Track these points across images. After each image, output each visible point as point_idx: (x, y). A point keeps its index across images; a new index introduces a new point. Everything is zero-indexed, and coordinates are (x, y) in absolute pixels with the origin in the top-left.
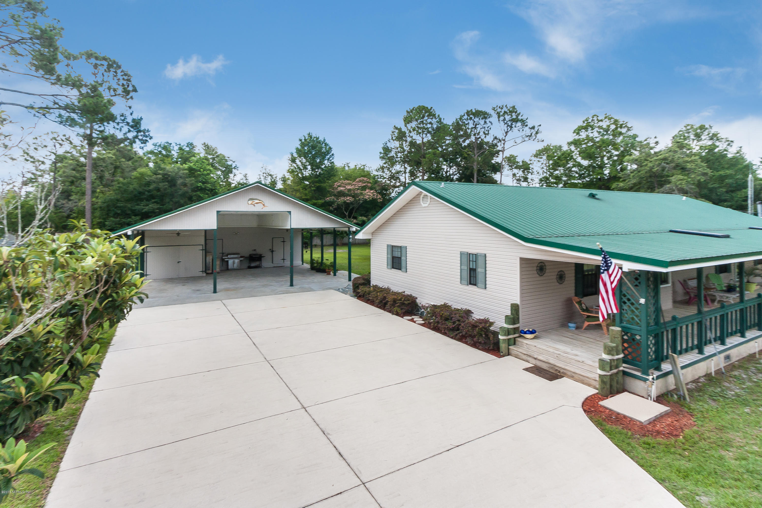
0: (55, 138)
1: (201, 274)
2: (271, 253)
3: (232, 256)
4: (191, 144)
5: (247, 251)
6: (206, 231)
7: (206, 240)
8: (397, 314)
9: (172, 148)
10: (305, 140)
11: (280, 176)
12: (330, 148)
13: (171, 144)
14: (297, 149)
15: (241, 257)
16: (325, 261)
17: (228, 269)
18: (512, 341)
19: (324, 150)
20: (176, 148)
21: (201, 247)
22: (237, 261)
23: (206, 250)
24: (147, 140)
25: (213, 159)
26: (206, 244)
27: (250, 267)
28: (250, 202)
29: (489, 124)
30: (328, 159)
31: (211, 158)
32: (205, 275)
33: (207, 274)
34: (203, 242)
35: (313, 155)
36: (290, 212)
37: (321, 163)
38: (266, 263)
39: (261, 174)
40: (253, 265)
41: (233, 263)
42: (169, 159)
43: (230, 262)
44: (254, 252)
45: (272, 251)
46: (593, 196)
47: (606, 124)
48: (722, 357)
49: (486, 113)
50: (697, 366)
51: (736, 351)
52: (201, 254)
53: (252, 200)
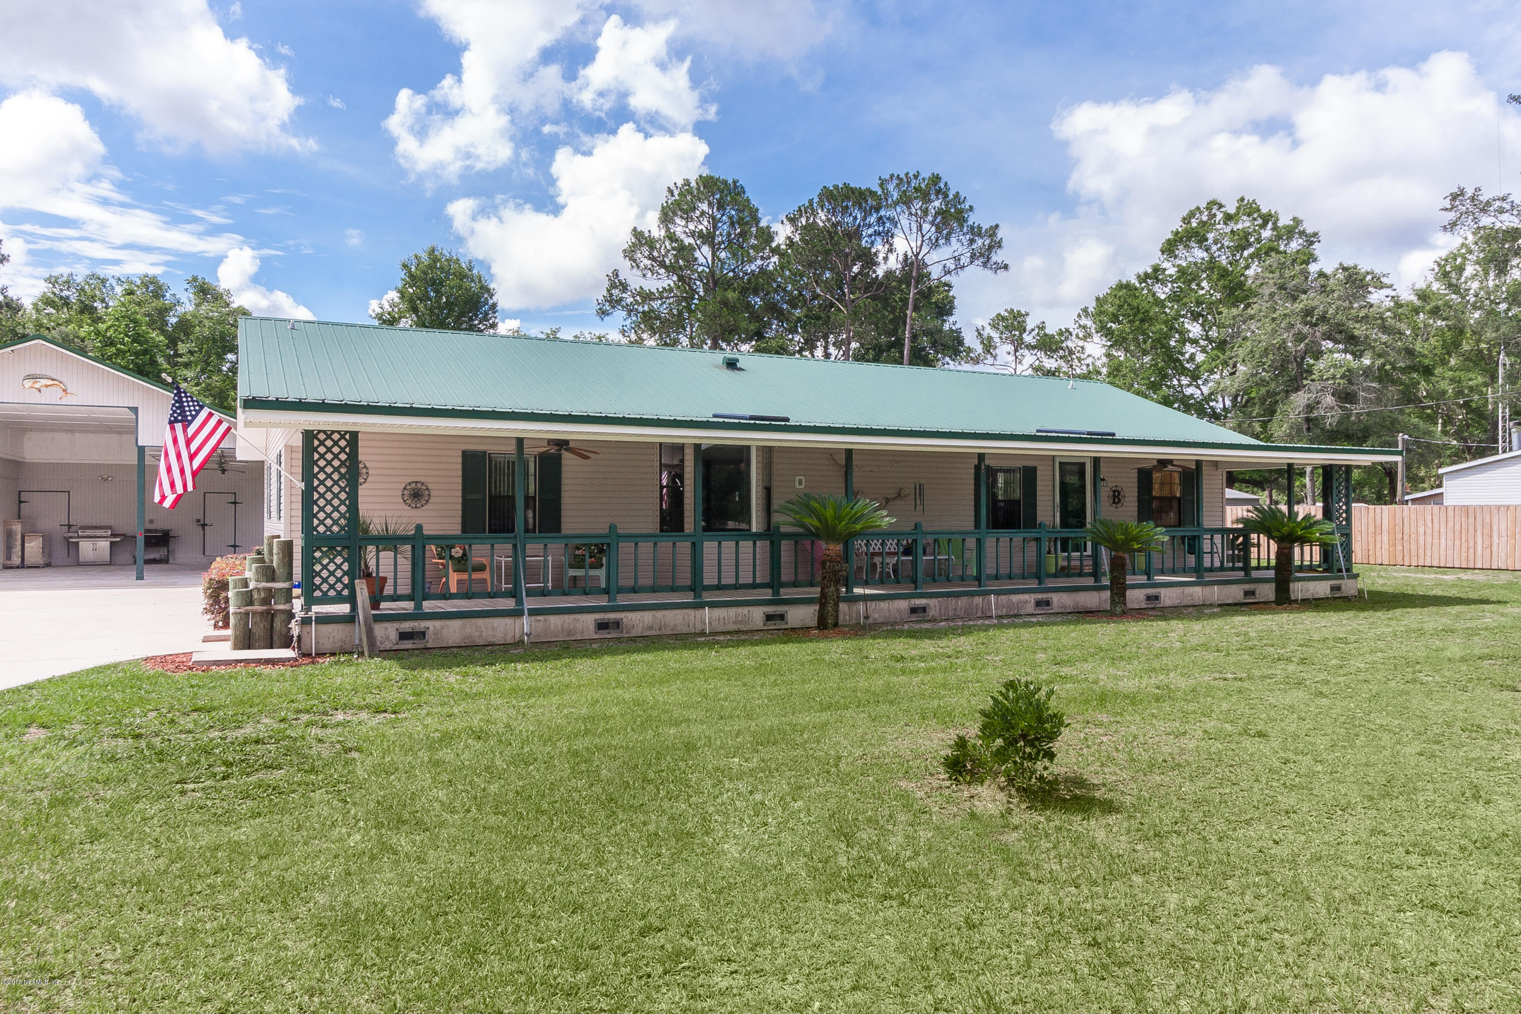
2: (200, 529)
3: (90, 532)
10: (419, 264)
15: (113, 535)
22: (102, 544)
28: (28, 383)
36: (135, 410)
40: (149, 555)
41: (93, 548)
43: (85, 546)
45: (204, 526)
46: (732, 365)
47: (1244, 223)
48: (588, 621)
49: (873, 193)
50: (480, 622)
51: (647, 617)
53: (34, 377)
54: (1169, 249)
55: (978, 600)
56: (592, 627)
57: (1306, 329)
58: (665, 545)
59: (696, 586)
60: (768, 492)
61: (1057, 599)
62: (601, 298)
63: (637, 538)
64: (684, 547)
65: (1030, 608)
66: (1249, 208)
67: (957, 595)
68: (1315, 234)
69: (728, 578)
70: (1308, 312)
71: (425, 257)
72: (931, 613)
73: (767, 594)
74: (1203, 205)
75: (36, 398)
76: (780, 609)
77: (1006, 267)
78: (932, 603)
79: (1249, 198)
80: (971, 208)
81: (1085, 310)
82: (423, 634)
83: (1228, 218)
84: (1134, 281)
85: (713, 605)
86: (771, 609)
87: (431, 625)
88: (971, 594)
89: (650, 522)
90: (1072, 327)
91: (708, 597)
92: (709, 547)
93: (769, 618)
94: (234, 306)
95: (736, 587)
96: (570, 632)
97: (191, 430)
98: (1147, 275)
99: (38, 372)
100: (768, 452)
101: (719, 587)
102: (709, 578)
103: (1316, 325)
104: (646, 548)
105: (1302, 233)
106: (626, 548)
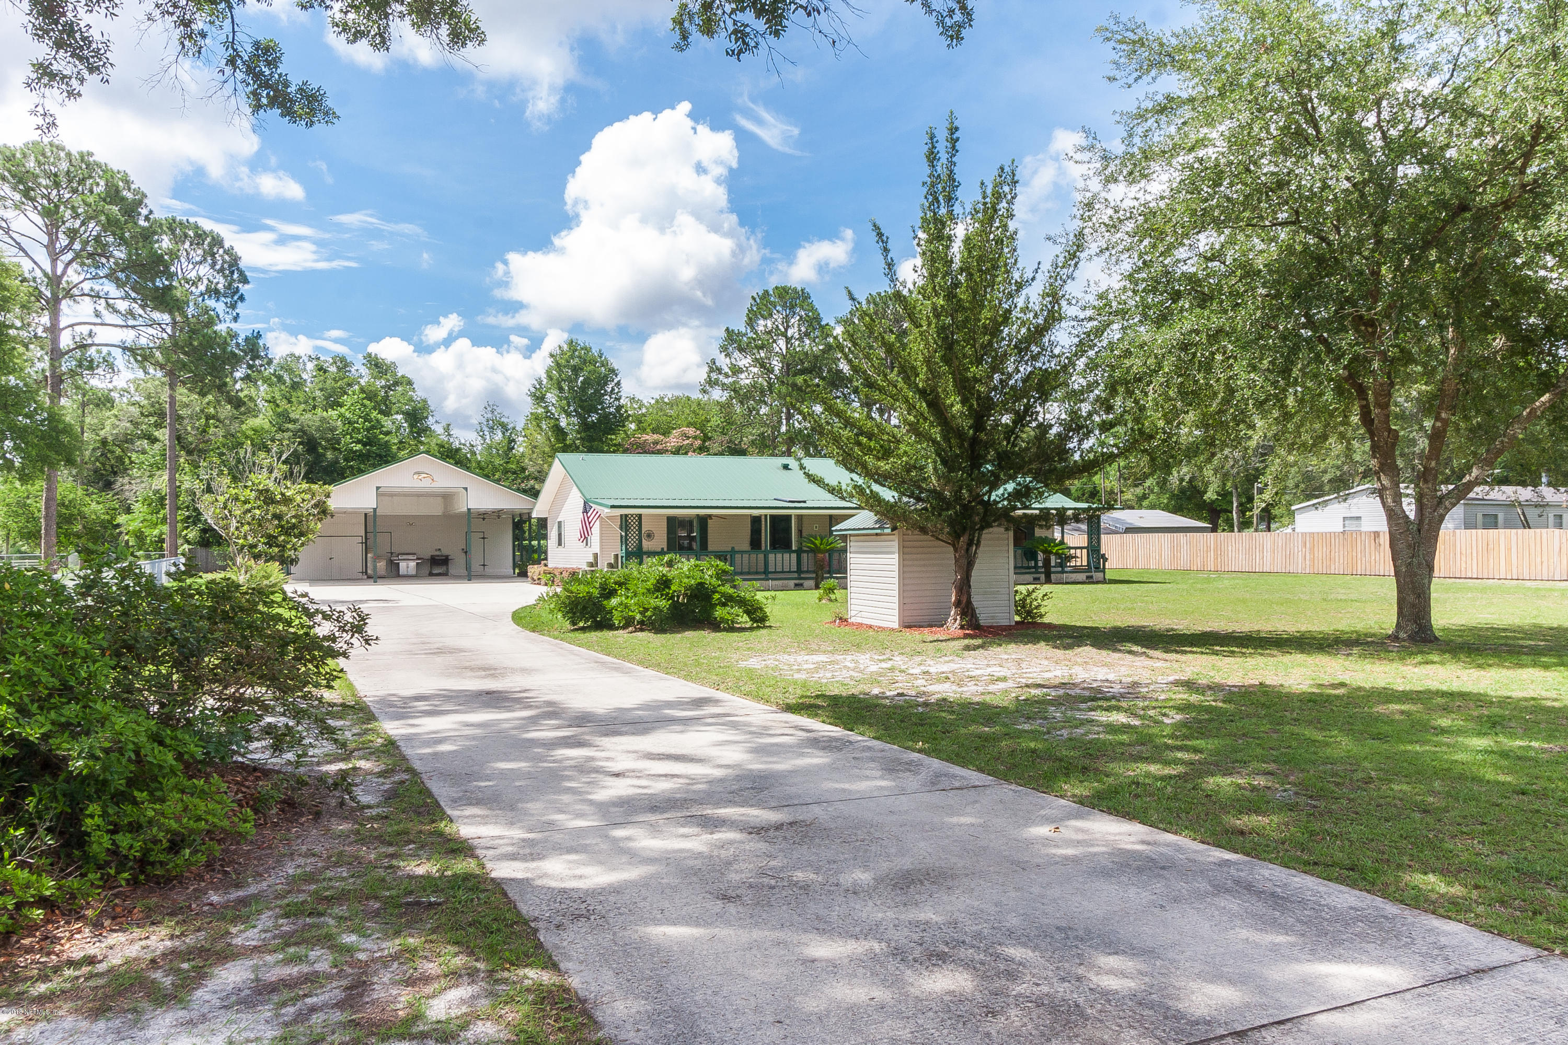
1: (360, 576)
2: (463, 555)
3: (405, 557)
4: (343, 360)
5: (427, 550)
6: (365, 511)
7: (366, 532)
9: (301, 366)
10: (563, 354)
11: (519, 426)
12: (613, 370)
13: (299, 357)
14: (548, 372)
15: (419, 558)
17: (398, 574)
19: (600, 374)
20: (310, 366)
21: (360, 539)
22: (412, 564)
23: (366, 543)
24: (262, 366)
25: (388, 388)
26: (366, 535)
27: (431, 574)
28: (416, 476)
30: (611, 393)
31: (383, 387)
32: (366, 579)
33: (369, 577)
34: (362, 532)
35: (578, 385)
36: (466, 489)
37: (598, 399)
38: (456, 570)
39: (485, 420)
40: (436, 571)
41: (408, 566)
42: (301, 394)
43: (403, 565)
44: (438, 553)
45: (466, 552)
46: (785, 467)
52: (359, 549)
53: (419, 473)
58: (753, 556)
59: (766, 572)
60: (800, 532)
62: (703, 381)
63: (742, 552)
64: (761, 556)
69: (779, 569)
71: (565, 347)
73: (796, 575)
75: (421, 484)
76: (800, 581)
85: (773, 579)
86: (796, 581)
89: (746, 546)
91: (770, 576)
92: (771, 557)
93: (796, 584)
94: (400, 375)
95: (783, 572)
97: (588, 515)
99: (421, 470)
100: (800, 518)
101: (775, 572)
102: (771, 569)
104: (746, 556)
106: (738, 556)
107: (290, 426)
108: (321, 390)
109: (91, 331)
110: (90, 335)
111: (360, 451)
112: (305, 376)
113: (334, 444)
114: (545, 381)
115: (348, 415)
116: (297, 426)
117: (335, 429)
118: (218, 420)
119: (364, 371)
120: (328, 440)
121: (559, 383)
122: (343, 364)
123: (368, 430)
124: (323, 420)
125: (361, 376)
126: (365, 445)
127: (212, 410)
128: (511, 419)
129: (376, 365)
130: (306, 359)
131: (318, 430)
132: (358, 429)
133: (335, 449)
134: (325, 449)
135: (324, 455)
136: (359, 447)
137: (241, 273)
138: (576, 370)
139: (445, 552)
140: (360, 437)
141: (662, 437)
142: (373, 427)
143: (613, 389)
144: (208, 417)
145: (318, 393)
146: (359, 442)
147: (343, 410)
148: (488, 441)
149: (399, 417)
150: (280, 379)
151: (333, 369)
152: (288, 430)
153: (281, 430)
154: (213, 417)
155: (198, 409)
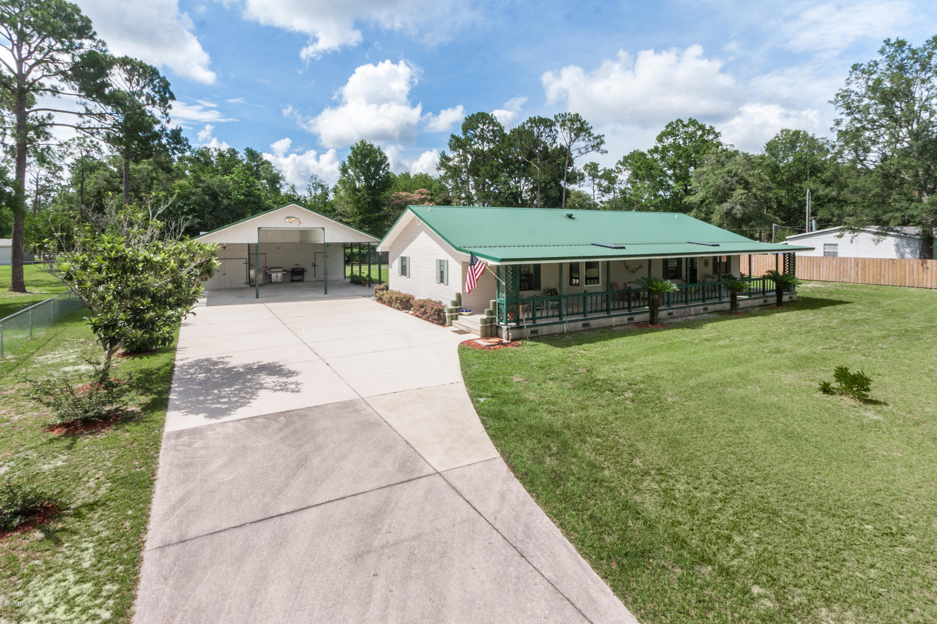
0: (81, 145)
1: (245, 285)
3: (275, 270)
4: (233, 150)
5: (290, 266)
6: (249, 245)
7: (249, 254)
8: (398, 309)
9: (210, 154)
10: (358, 147)
11: (331, 187)
12: (385, 157)
13: (209, 149)
14: (350, 158)
15: (284, 271)
16: (362, 274)
17: (271, 282)
18: (454, 317)
19: (378, 159)
20: (215, 154)
21: (245, 261)
22: (280, 275)
23: (249, 263)
24: (185, 150)
25: (258, 166)
26: (249, 258)
27: (292, 281)
28: (287, 220)
29: (554, 132)
30: (384, 169)
31: (255, 166)
32: (249, 286)
33: (251, 286)
34: (247, 257)
35: (366, 165)
36: (323, 229)
37: (376, 172)
38: (308, 277)
39: (311, 184)
40: (295, 278)
41: (277, 276)
42: (209, 168)
43: (274, 275)
44: (296, 267)
46: (570, 216)
47: (691, 129)
48: (580, 324)
49: (550, 120)
50: (552, 326)
51: (596, 321)
52: (244, 267)
53: (287, 217)
54: (660, 139)
55: (687, 309)
56: (581, 326)
57: (729, 179)
58: (599, 296)
59: (608, 310)
61: (711, 308)
63: (591, 295)
65: (702, 311)
66: (693, 122)
67: (681, 308)
68: (719, 133)
69: (616, 306)
70: (729, 172)
71: (359, 144)
72: (674, 315)
73: (627, 311)
74: (674, 121)
76: (632, 316)
77: (607, 152)
78: (674, 311)
79: (693, 118)
80: (592, 127)
81: (619, 162)
82: (537, 331)
83: (684, 126)
84: (646, 152)
85: (614, 316)
86: (629, 317)
87: (539, 328)
88: (684, 307)
90: (614, 168)
93: (629, 319)
94: (264, 160)
95: (619, 309)
96: (576, 328)
97: (476, 267)
98: (652, 150)
99: (291, 215)
101: (614, 309)
103: (733, 177)
104: (594, 297)
105: (714, 132)
106: (589, 298)
107: (201, 185)
108: (221, 166)
109: (49, 115)
110: (50, 117)
111: (244, 200)
112: (212, 159)
113: (228, 195)
114: (347, 163)
115: (236, 179)
116: (205, 184)
117: (228, 186)
118: (158, 180)
119: (245, 157)
120: (224, 193)
121: (356, 163)
122: (233, 152)
123: (248, 187)
124: (221, 181)
125: (243, 160)
126: (246, 196)
127: (154, 174)
128: (327, 183)
129: (252, 154)
130: (213, 150)
131: (218, 186)
132: (242, 187)
133: (229, 198)
134: (223, 198)
135: (221, 202)
136: (242, 197)
137: (171, 93)
138: (365, 156)
139: (301, 266)
140: (243, 191)
141: (409, 194)
142: (251, 186)
143: (385, 168)
144: (153, 179)
145: (220, 168)
146: (243, 194)
147: (233, 176)
148: (313, 195)
149: (265, 181)
150: (198, 159)
151: (228, 155)
152: (199, 187)
153: (197, 187)
154: (155, 179)
155: (145, 174)
